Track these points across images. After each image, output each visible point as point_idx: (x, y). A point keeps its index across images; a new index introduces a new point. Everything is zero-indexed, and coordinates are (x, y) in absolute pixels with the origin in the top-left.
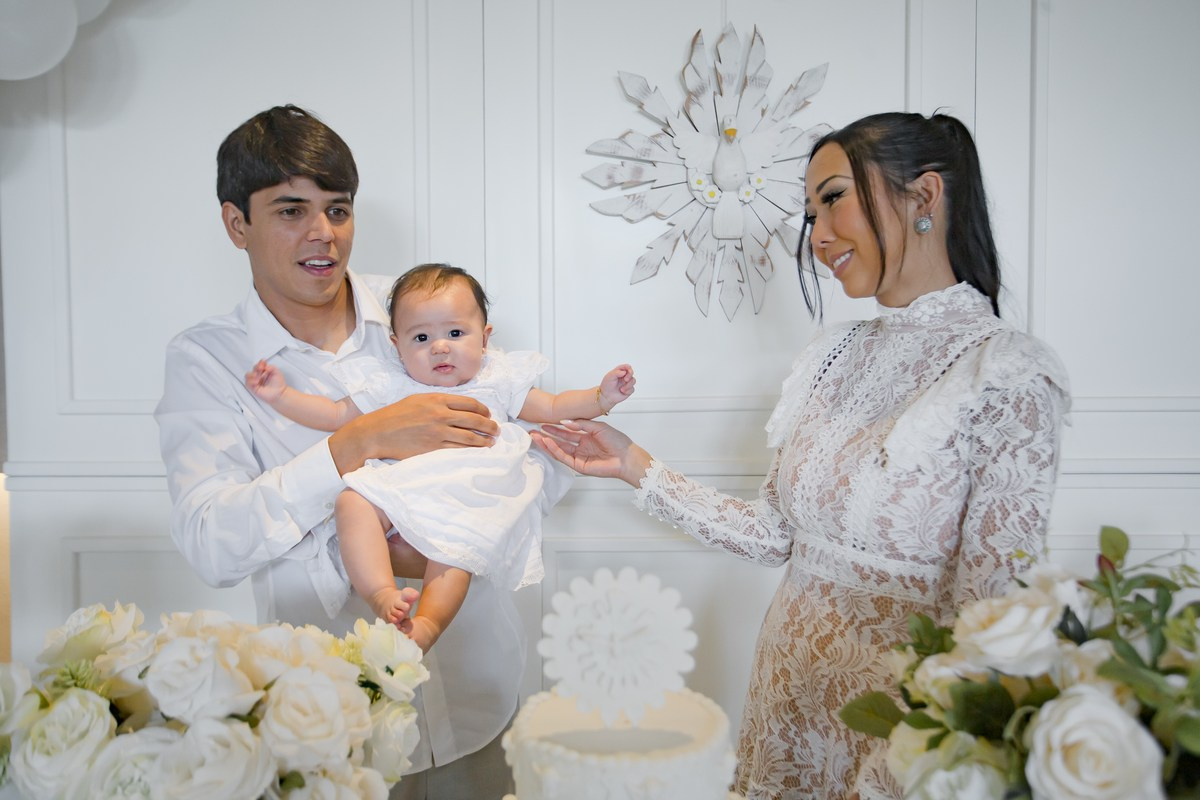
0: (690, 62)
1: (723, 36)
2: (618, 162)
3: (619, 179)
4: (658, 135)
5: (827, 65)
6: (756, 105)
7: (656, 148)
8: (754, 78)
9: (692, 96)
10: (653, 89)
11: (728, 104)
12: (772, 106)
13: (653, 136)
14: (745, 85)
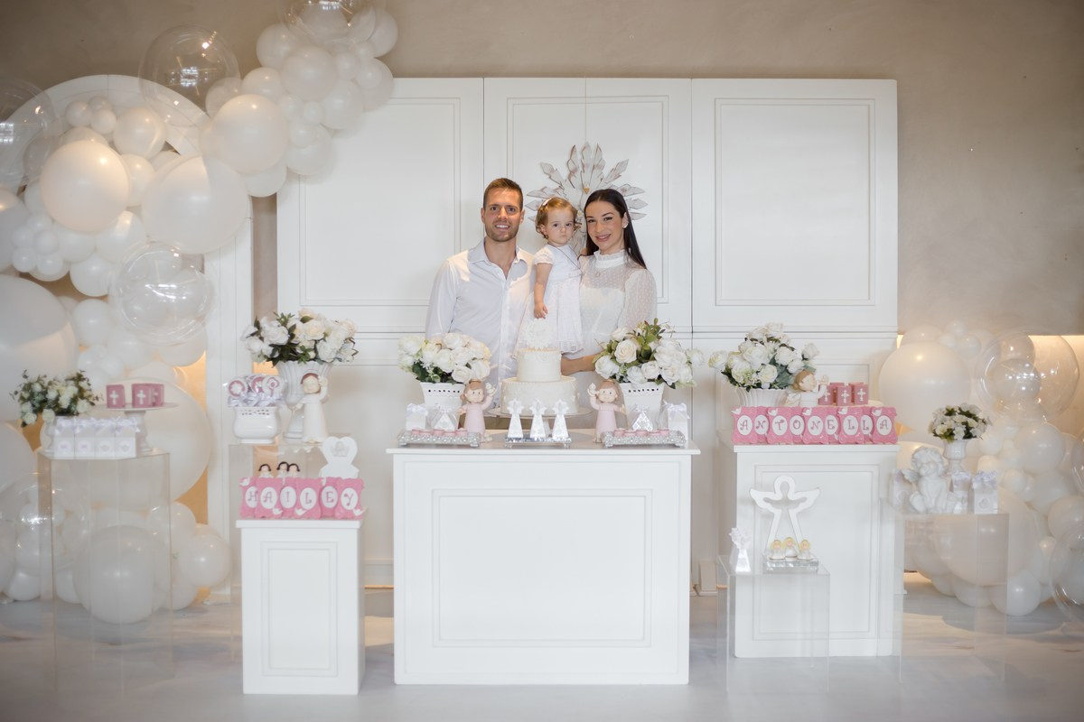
0: (571, 158)
1: (585, 148)
4: (557, 189)
5: (628, 160)
6: (598, 176)
8: (597, 165)
10: (555, 170)
11: (586, 176)
12: (605, 176)
14: (594, 168)
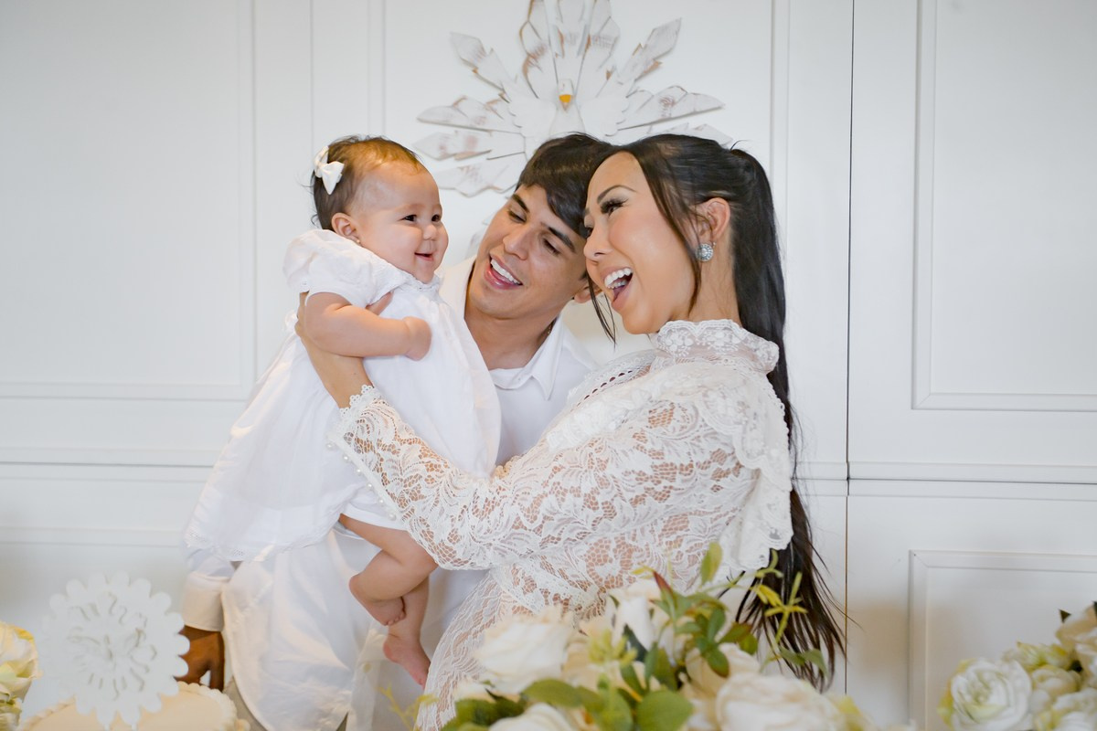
0: (528, 21)
2: (450, 131)
3: (451, 150)
4: (494, 102)
5: (679, 21)
6: (601, 67)
7: (491, 115)
8: (598, 37)
9: (532, 59)
10: (487, 51)
11: (569, 66)
12: (618, 67)
13: (488, 103)
14: (588, 44)
